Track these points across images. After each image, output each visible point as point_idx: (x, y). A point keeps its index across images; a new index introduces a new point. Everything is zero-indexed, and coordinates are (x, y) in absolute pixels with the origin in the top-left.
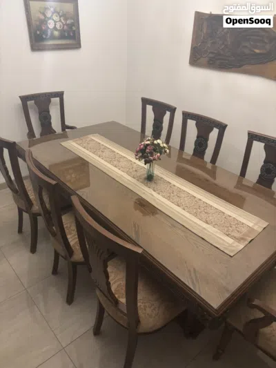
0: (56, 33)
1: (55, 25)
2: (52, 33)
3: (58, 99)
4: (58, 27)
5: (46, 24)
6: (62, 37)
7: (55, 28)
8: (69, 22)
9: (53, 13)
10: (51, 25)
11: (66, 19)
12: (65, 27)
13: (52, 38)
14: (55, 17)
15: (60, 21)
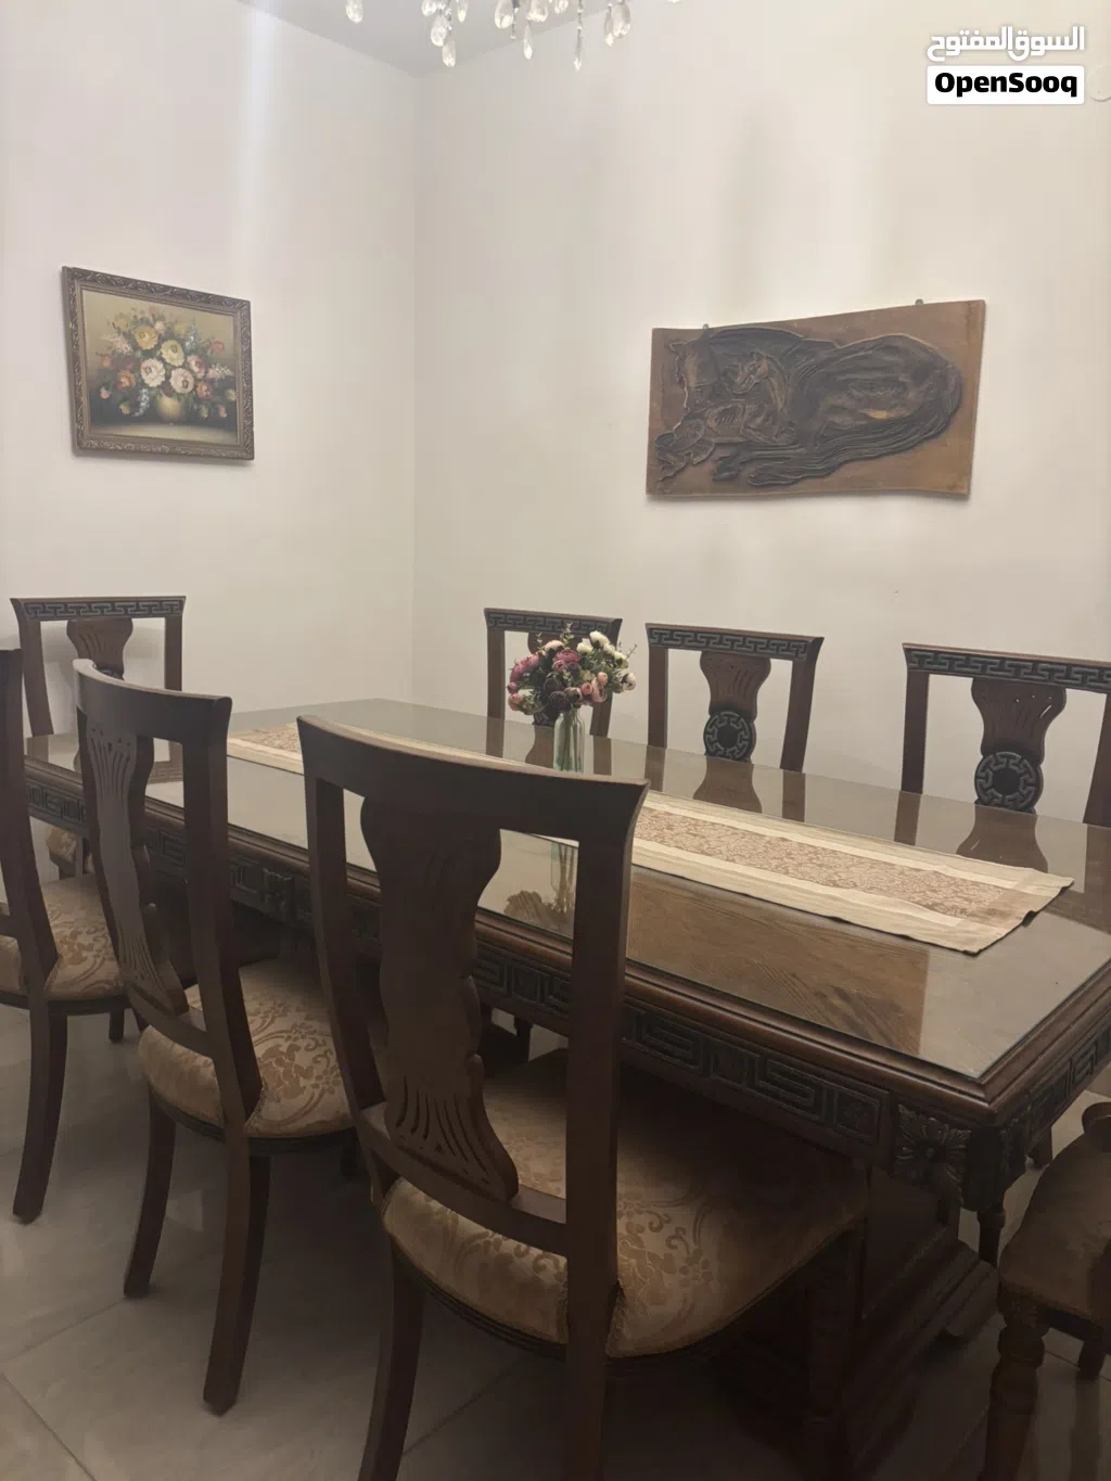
0: (169, 404)
1: (168, 377)
2: (153, 402)
3: (159, 624)
4: (177, 382)
5: (136, 369)
6: (189, 418)
7: (166, 387)
8: (215, 372)
9: (162, 339)
10: (153, 376)
11: (206, 363)
12: (203, 389)
13: (154, 416)
14: (168, 353)
15: (186, 366)
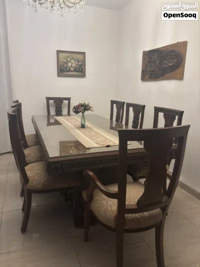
0: (72, 69)
2: (69, 69)
3: (67, 101)
4: (73, 65)
5: (67, 64)
6: (75, 71)
7: (71, 66)
8: (80, 64)
9: (71, 59)
10: (70, 64)
11: (78, 62)
12: (77, 66)
13: (70, 71)
14: (72, 61)
15: (75, 63)
